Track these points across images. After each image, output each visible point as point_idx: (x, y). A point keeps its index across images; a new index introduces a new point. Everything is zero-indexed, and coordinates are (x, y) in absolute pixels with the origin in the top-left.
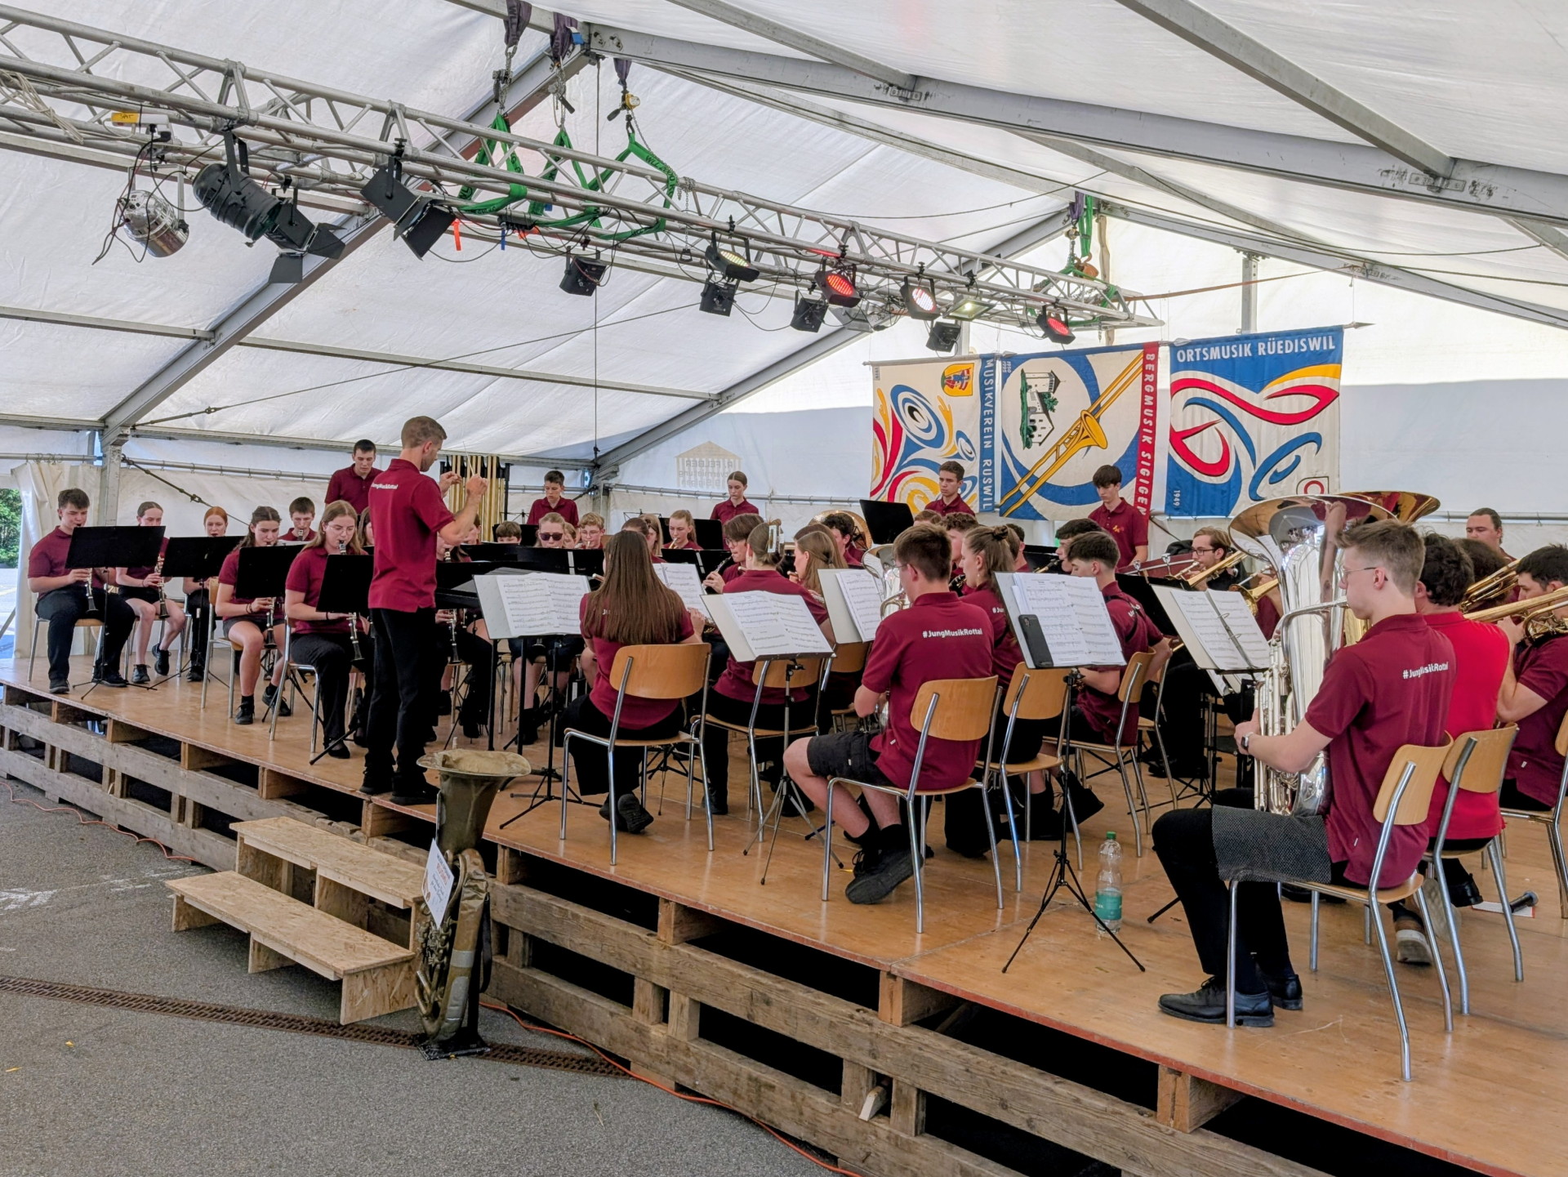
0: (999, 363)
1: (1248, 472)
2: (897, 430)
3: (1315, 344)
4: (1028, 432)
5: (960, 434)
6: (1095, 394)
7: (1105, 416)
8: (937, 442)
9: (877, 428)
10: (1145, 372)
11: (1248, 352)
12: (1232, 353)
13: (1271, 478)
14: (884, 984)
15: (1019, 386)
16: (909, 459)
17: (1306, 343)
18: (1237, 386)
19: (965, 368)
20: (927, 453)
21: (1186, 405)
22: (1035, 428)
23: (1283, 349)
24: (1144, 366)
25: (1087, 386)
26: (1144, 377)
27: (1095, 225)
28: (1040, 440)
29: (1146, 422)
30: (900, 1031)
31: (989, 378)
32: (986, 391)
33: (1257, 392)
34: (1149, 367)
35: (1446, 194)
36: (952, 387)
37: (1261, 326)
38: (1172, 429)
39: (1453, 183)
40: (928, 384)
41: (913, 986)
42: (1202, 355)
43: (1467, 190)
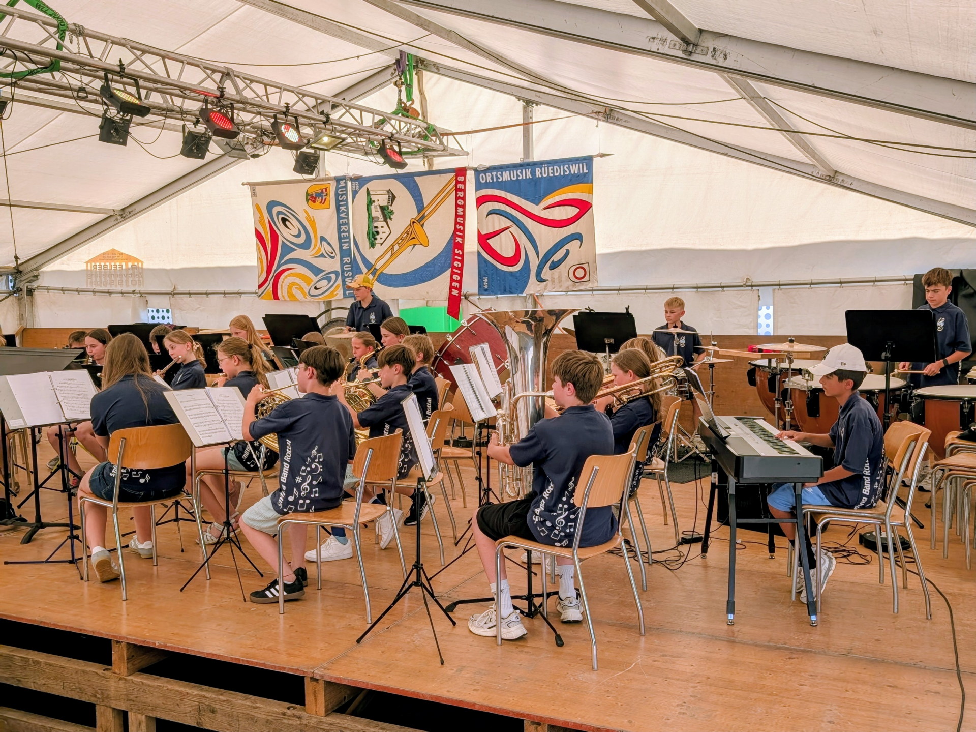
0: (349, 183)
1: (534, 263)
2: (274, 237)
3: (574, 169)
4: (373, 236)
5: (323, 239)
6: (420, 207)
7: (429, 224)
8: (306, 245)
9: (259, 235)
10: (457, 190)
11: (529, 175)
12: (518, 176)
13: (550, 266)
14: (309, 687)
15: (365, 201)
16: (286, 259)
17: (569, 168)
18: (523, 201)
19: (324, 187)
20: (299, 254)
21: (488, 215)
22: (378, 233)
23: (553, 173)
24: (456, 185)
25: (415, 201)
26: (456, 194)
27: (415, 78)
28: (381, 241)
29: (458, 227)
30: (324, 719)
31: (342, 195)
32: (340, 204)
33: (537, 205)
34: (460, 186)
35: (695, 57)
36: (314, 202)
37: (536, 156)
38: (479, 232)
39: (700, 49)
40: (295, 199)
41: (331, 685)
42: (497, 178)
43: (710, 55)
